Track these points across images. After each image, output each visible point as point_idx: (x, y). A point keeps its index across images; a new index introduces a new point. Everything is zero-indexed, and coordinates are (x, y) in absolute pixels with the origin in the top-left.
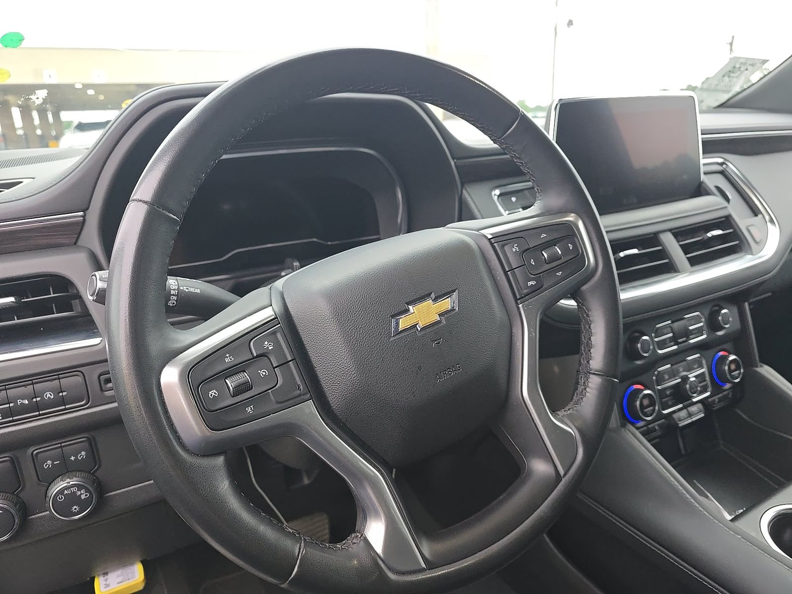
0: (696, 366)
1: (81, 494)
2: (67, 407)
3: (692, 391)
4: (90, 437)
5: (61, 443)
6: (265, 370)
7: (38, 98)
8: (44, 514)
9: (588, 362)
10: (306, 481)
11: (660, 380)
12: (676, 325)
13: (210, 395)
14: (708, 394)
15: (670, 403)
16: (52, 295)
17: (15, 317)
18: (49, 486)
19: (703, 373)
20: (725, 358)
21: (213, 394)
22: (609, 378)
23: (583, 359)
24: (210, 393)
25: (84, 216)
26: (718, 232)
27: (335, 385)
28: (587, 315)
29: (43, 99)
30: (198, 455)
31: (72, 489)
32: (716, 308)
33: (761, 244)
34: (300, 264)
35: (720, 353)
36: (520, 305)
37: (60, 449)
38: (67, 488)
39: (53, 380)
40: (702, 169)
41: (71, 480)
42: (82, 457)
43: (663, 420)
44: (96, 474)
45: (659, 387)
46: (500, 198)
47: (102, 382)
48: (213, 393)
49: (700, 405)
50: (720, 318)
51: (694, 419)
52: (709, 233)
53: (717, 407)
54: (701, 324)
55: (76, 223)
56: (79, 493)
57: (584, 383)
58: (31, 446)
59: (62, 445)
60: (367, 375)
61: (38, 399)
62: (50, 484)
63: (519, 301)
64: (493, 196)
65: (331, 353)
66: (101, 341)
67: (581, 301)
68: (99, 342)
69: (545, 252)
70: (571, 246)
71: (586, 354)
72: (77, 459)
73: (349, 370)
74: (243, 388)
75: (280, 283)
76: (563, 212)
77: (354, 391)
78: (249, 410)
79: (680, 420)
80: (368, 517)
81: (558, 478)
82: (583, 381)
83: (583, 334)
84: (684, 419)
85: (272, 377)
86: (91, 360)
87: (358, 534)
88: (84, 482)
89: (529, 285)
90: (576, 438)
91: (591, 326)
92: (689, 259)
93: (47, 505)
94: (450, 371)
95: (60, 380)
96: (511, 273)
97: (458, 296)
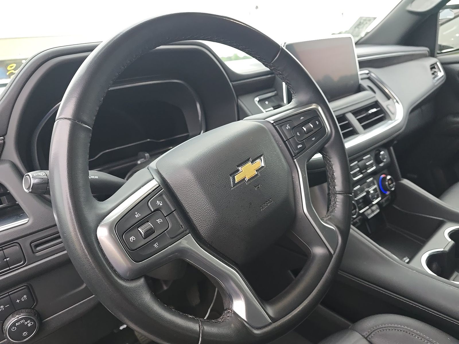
0: (372, 184)
1: (28, 323)
2: (10, 267)
3: (373, 198)
4: (28, 285)
5: (8, 293)
6: (160, 219)
8: (3, 341)
9: (334, 188)
11: (356, 195)
12: (361, 163)
13: (131, 240)
14: (379, 199)
15: (362, 206)
18: (3, 323)
19: (376, 188)
20: (385, 178)
21: (132, 239)
22: (347, 195)
23: (331, 186)
24: (130, 238)
26: (374, 110)
27: (203, 222)
28: (330, 161)
30: (128, 280)
31: (21, 321)
32: (377, 152)
33: (394, 114)
34: (149, 154)
35: (382, 175)
36: (295, 160)
37: (8, 297)
38: (17, 322)
40: (360, 77)
41: (20, 316)
42: (24, 299)
43: (360, 217)
44: (36, 308)
45: (356, 199)
46: (259, 103)
47: (33, 248)
48: (132, 238)
49: (376, 206)
50: (381, 157)
51: (375, 213)
52: (369, 111)
53: (384, 205)
54: (371, 162)
56: (26, 323)
57: (334, 200)
59: (9, 293)
60: (222, 213)
62: (4, 321)
63: (294, 158)
64: (255, 101)
65: (198, 202)
66: (29, 220)
67: (325, 153)
68: (28, 221)
69: (304, 127)
70: (317, 123)
71: (332, 183)
72: (21, 301)
73: (210, 211)
74: (149, 232)
75: (153, 164)
76: (309, 103)
77: (215, 224)
78: (156, 246)
79: (368, 215)
80: (233, 299)
81: (331, 255)
82: (333, 199)
83: (328, 172)
84: (370, 214)
85: (165, 222)
86: (23, 234)
87: (229, 311)
88: (28, 315)
89: (298, 148)
90: (336, 232)
91: (333, 167)
92: (363, 126)
93: (5, 335)
94: (267, 203)
95: (4, 250)
96: (288, 142)
97: (264, 158)
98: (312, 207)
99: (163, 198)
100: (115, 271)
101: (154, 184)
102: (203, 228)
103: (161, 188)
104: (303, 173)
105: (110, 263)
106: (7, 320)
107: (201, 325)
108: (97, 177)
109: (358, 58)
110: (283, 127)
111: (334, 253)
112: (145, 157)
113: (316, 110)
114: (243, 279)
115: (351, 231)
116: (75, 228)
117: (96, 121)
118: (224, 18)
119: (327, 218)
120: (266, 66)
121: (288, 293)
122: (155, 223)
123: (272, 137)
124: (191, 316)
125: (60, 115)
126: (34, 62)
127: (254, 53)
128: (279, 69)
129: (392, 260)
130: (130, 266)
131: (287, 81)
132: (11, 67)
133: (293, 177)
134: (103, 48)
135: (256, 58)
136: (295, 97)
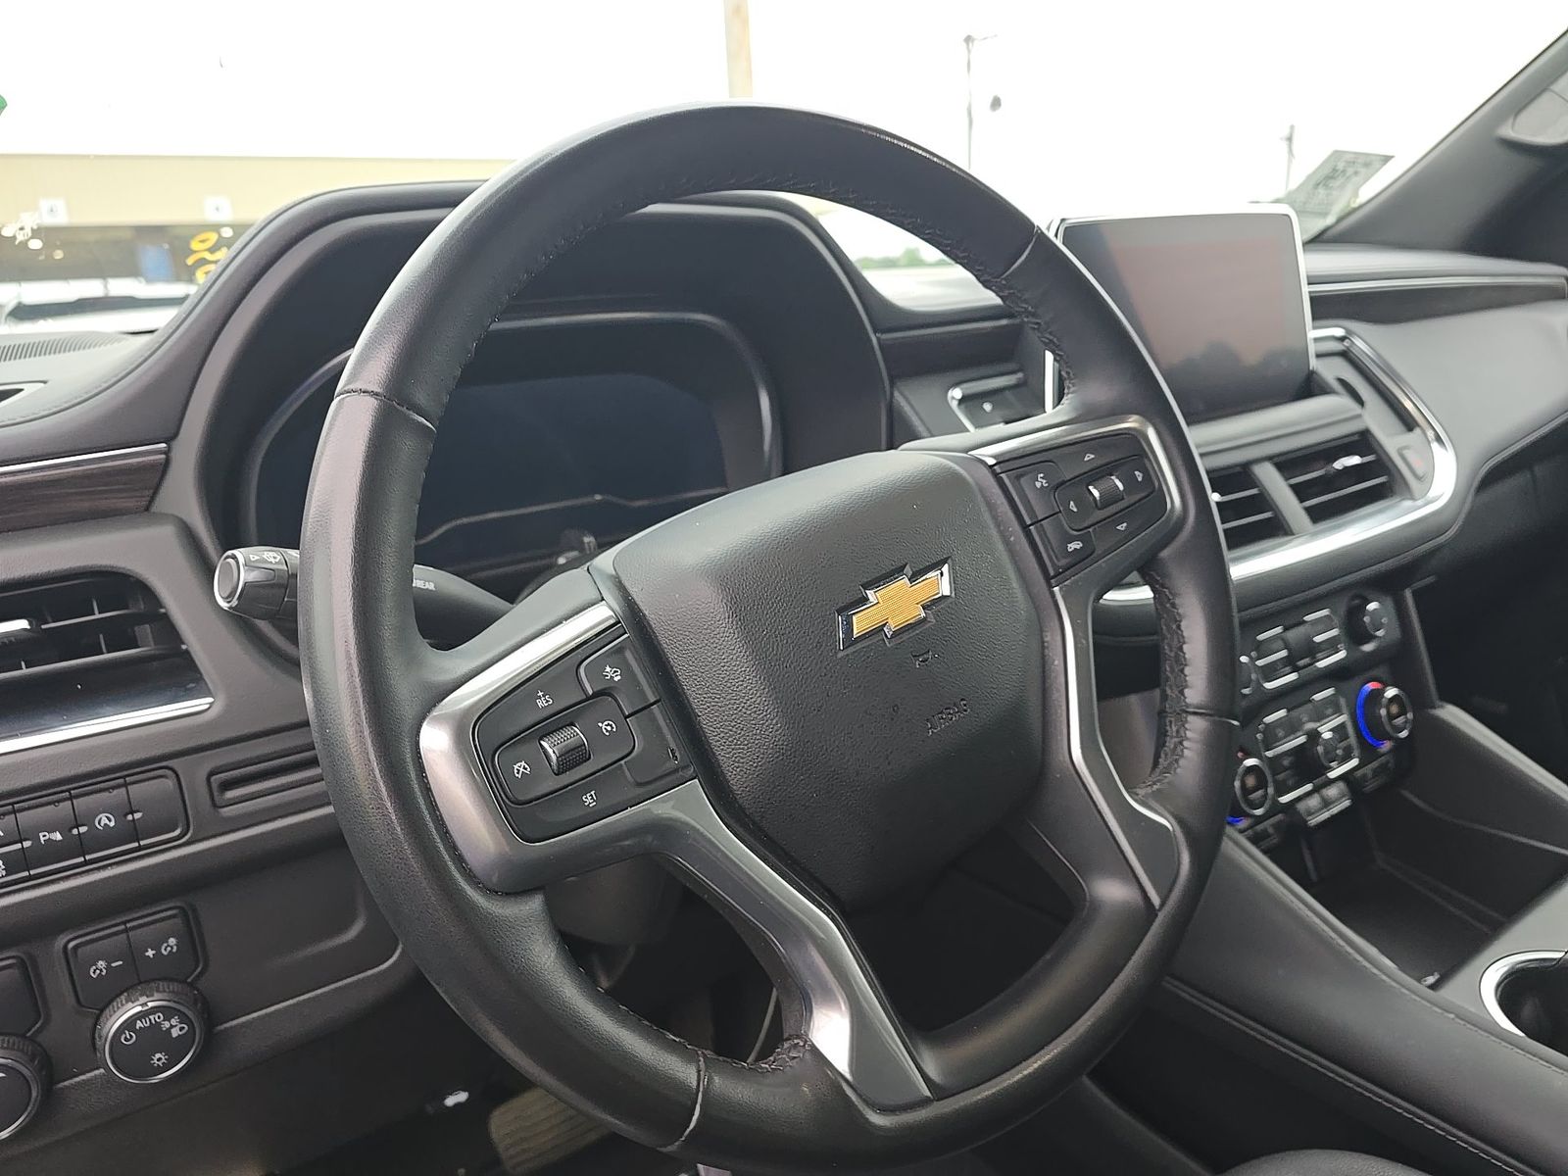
0: (1330, 711)
1: (172, 1026)
2: (142, 843)
3: (1330, 756)
4: (186, 907)
5: (124, 923)
6: (610, 723)
7: (22, 229)
8: (93, 1074)
9: (1182, 692)
11: (1271, 738)
12: (1292, 635)
13: (516, 771)
14: (1354, 762)
15: (1290, 782)
16: (97, 616)
17: (23, 664)
18: (99, 1016)
19: (1342, 726)
20: (1379, 693)
21: (521, 770)
22: (1223, 719)
23: (1171, 688)
24: (516, 767)
25: (167, 452)
26: (1354, 460)
27: (739, 749)
28: (1174, 605)
29: (32, 230)
30: (496, 893)
31: (151, 1017)
32: (1357, 602)
33: (1426, 479)
34: (596, 539)
35: (1369, 684)
36: (1056, 589)
37: (124, 936)
38: (140, 1016)
39: (114, 788)
40: (1312, 349)
41: (151, 999)
42: (169, 949)
43: (1280, 817)
44: (199, 984)
45: (1269, 754)
46: (963, 406)
47: (215, 791)
48: (520, 768)
49: (1341, 785)
50: (1366, 619)
51: (1335, 810)
52: (1337, 462)
53: (1370, 787)
54: (1334, 632)
55: (152, 466)
56: (167, 1025)
58: (62, 931)
59: (128, 925)
60: (801, 725)
61: (83, 829)
62: (102, 1011)
63: (1052, 581)
64: (949, 400)
65: (729, 685)
66: (211, 704)
67: (1159, 578)
68: (208, 706)
69: (1095, 488)
70: (1139, 476)
71: (1175, 678)
72: (158, 954)
73: (766, 715)
74: (573, 758)
75: (605, 560)
76: (1118, 412)
77: (777, 757)
78: (589, 801)
79: (1310, 814)
80: (814, 1006)
81: (1150, 911)
82: (1174, 729)
83: (1166, 641)
84: (1317, 811)
85: (623, 734)
86: (192, 743)
87: (796, 1041)
88: (175, 1002)
89: (1070, 550)
90: (1176, 838)
91: (1183, 624)
92: (1308, 510)
93: (98, 1055)
94: (950, 714)
95: (129, 787)
96: (1036, 528)
97: (952, 570)
98: (1098, 745)
99: (625, 658)
100: (459, 859)
101: (599, 615)
102: (738, 765)
103: (622, 631)
104: (1080, 634)
105: (447, 832)
106: (111, 1007)
108: (431, 586)
109: (1309, 284)
110: (1022, 480)
111: (1163, 904)
112: (581, 547)
113: (1139, 437)
115: (1227, 846)
116: (358, 715)
117: (449, 408)
118: (863, 131)
119: (1149, 790)
120: (986, 284)
121: (997, 1014)
122: (594, 733)
123: (984, 508)
124: (674, 1038)
125: (348, 382)
126: (280, 228)
127: (949, 242)
128: (1027, 296)
129: (1375, 971)
131: (1051, 338)
132: (202, 241)
133: (1043, 642)
134: (491, 196)
135: (957, 260)
136: (1072, 389)
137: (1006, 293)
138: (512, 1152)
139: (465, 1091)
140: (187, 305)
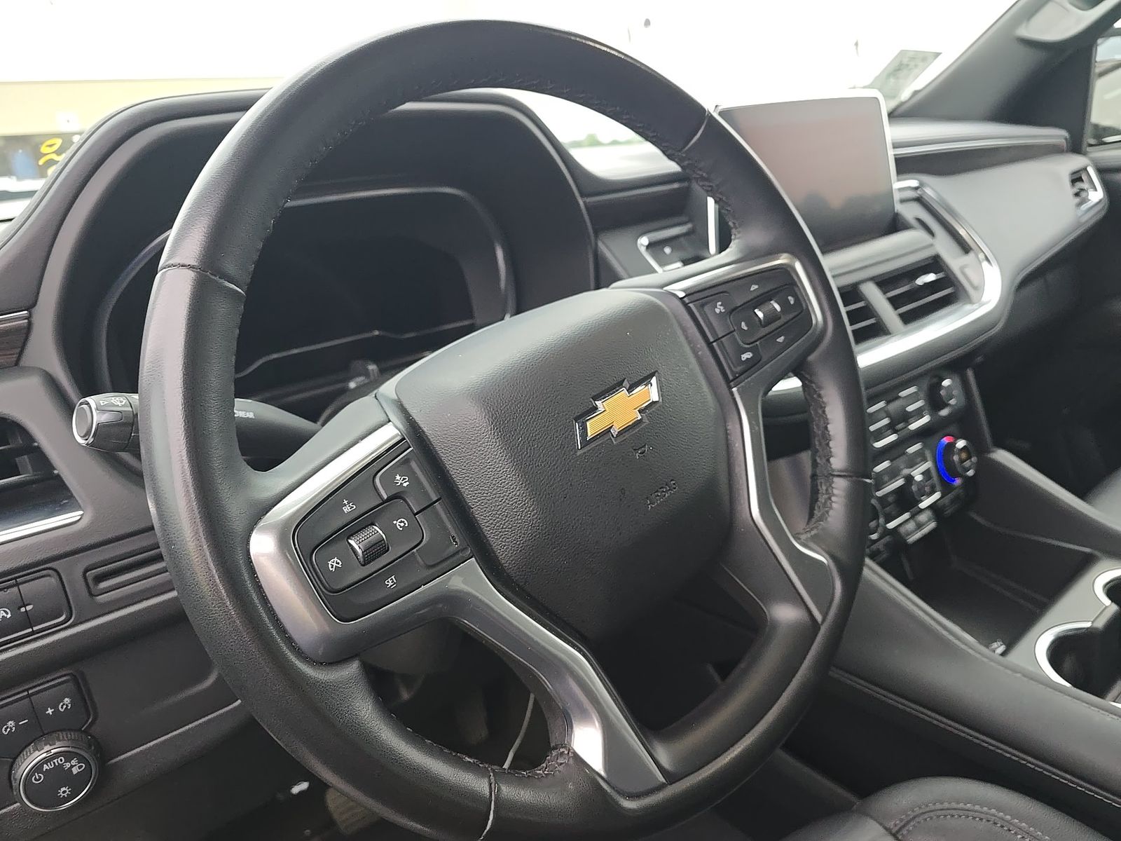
0: (919, 459)
1: (72, 766)
2: (35, 629)
3: (920, 492)
4: (75, 674)
5: (27, 690)
6: (403, 520)
8: (12, 807)
9: (828, 460)
10: (405, 695)
11: (880, 482)
12: (893, 407)
13: (330, 566)
14: (937, 496)
15: (894, 513)
18: (13, 763)
19: (929, 470)
20: (952, 445)
21: (335, 564)
22: (858, 479)
23: (820, 458)
24: (330, 563)
25: (29, 318)
26: (931, 277)
28: (819, 396)
30: (322, 664)
31: (55, 761)
32: (935, 380)
33: (979, 288)
34: (378, 366)
35: (945, 438)
36: (734, 390)
37: (28, 700)
38: (46, 761)
39: (8, 588)
40: (897, 196)
41: (53, 747)
42: (65, 706)
43: (887, 539)
44: (92, 731)
45: (879, 494)
46: (650, 250)
47: (91, 583)
48: (334, 563)
49: (928, 513)
50: (942, 392)
51: (926, 530)
52: (918, 279)
53: (949, 512)
54: (919, 404)
55: (17, 330)
56: (68, 765)
59: (30, 692)
60: (552, 510)
62: (15, 759)
63: (732, 384)
64: (639, 246)
65: (494, 482)
66: (82, 515)
67: (807, 376)
68: (79, 517)
69: (760, 311)
70: (791, 300)
71: (822, 450)
72: (56, 711)
73: (524, 505)
74: (376, 550)
75: (389, 388)
76: (772, 252)
77: (535, 536)
78: (390, 584)
79: (910, 534)
80: (573, 722)
81: (815, 626)
82: (824, 488)
83: (814, 423)
84: (914, 531)
85: (415, 528)
86: (68, 549)
87: (562, 750)
88: (73, 747)
89: (743, 359)
90: (830, 570)
91: (827, 409)
92: (902, 316)
93: (15, 793)
94: (663, 491)
95: (20, 586)
96: (718, 345)
97: (659, 381)
98: (771, 505)
99: (411, 468)
100: (289, 640)
101: (388, 434)
102: (504, 547)
103: (407, 446)
104: (753, 422)
105: (278, 620)
106: (21, 755)
107: (492, 781)
108: (251, 415)
109: (894, 147)
110: (707, 309)
111: (824, 620)
112: (366, 373)
113: (789, 270)
114: (598, 675)
115: (866, 572)
116: (197, 533)
117: (255, 275)
118: (573, 38)
119: (809, 535)
120: (670, 157)
121: (707, 713)
122: (390, 529)
123: (679, 332)
124: (469, 760)
125: (169, 258)
126: (108, 132)
127: (642, 125)
128: (702, 165)
129: (963, 646)
130: (327, 629)
131: (721, 196)
132: (50, 146)
133: (726, 430)
134: (277, 99)
135: (647, 138)
136: (738, 236)
137: (686, 163)
138: (344, 817)
139: (305, 781)
140: (36, 197)
